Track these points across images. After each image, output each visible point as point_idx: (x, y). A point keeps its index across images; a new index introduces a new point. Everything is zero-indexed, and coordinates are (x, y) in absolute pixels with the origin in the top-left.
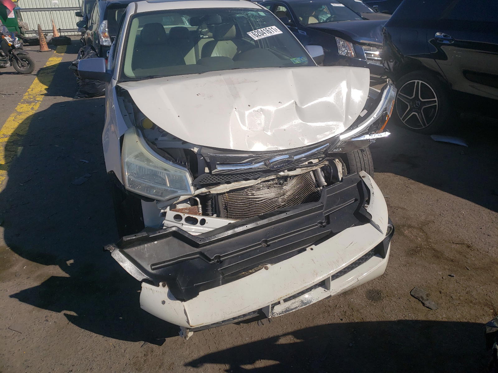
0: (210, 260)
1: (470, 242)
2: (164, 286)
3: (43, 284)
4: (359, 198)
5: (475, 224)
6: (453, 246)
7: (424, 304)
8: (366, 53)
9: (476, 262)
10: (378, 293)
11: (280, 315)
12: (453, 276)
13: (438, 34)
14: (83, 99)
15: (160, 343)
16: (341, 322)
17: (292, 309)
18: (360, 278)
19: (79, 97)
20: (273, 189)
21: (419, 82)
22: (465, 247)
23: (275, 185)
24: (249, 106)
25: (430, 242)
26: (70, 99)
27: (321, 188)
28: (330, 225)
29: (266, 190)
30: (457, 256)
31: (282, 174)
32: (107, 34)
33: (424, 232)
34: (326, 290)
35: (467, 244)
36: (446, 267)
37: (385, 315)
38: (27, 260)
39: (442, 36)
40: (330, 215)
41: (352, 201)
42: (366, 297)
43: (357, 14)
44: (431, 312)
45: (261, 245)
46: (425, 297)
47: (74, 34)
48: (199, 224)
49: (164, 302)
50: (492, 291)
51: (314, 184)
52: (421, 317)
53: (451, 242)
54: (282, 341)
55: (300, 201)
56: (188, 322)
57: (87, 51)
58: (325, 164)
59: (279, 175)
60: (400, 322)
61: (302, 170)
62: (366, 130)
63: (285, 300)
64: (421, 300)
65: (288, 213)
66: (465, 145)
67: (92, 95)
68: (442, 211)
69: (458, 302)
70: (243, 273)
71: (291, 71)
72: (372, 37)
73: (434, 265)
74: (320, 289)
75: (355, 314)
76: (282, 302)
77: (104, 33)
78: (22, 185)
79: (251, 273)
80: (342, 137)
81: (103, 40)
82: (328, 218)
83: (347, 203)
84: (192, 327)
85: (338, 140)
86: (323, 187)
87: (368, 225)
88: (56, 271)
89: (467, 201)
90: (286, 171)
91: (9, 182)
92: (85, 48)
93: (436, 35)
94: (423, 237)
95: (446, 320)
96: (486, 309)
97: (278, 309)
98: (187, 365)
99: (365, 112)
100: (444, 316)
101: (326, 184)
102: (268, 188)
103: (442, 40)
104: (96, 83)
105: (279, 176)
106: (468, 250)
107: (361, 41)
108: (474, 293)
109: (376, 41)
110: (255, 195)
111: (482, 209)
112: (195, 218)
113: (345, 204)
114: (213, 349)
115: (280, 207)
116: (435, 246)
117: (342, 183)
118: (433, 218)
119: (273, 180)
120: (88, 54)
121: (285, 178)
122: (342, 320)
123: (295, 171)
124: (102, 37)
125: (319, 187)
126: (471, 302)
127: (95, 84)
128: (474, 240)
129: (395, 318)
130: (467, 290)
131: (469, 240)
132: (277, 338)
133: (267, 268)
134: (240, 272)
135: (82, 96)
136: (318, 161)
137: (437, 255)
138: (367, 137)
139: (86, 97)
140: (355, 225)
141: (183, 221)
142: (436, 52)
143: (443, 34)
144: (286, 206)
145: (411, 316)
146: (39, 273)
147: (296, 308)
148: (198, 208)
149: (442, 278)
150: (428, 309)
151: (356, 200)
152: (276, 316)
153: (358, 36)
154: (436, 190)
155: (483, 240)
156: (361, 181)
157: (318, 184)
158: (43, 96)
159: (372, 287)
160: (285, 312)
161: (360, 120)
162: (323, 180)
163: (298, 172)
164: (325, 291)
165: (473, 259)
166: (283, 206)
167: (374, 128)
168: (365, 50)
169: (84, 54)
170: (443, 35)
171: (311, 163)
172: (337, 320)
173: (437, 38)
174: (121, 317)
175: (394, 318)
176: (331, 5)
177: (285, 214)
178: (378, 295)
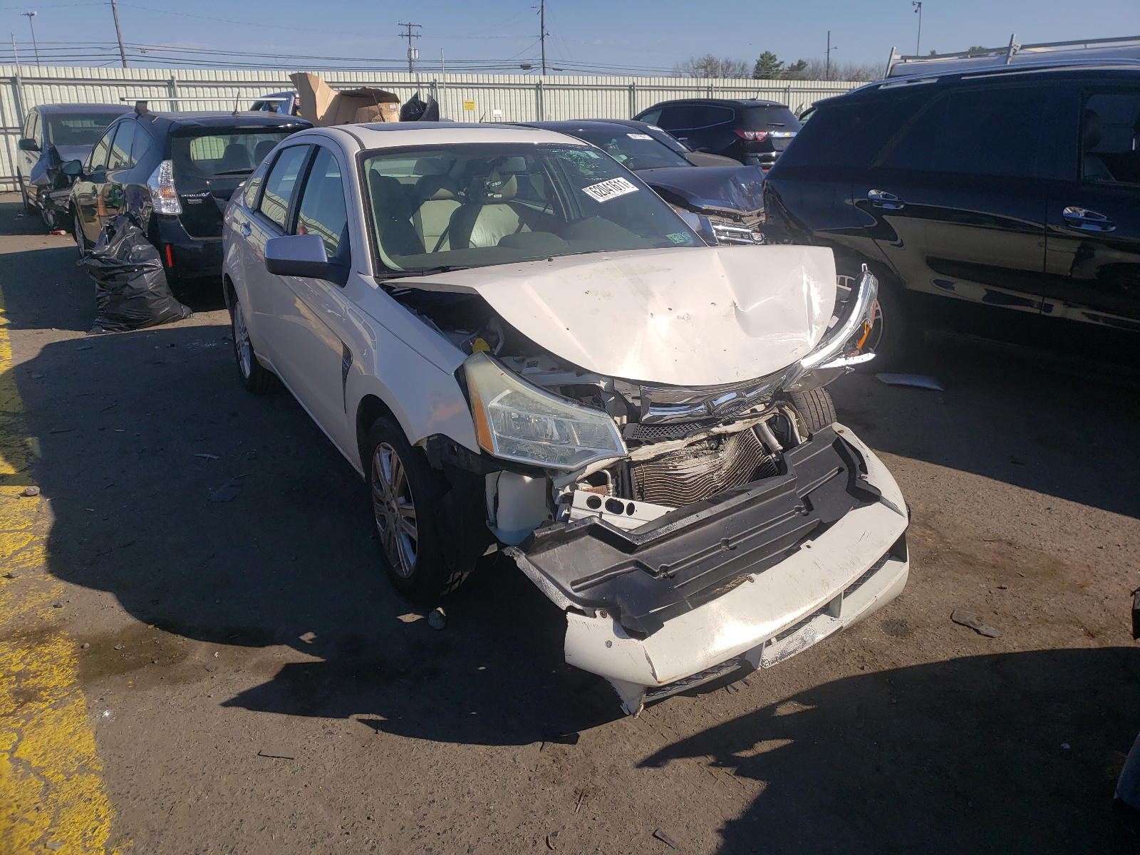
0: (654, 574)
1: (1010, 538)
2: (604, 616)
3: (278, 677)
4: (844, 466)
5: (1006, 510)
6: (987, 545)
7: (978, 632)
8: (715, 229)
9: (1030, 565)
10: (902, 624)
11: (774, 664)
12: (1005, 588)
13: (873, 192)
14: (114, 333)
15: (573, 740)
16: (862, 672)
17: (790, 654)
18: (879, 595)
19: (105, 329)
20: (703, 459)
21: (844, 278)
22: (1005, 546)
23: (705, 451)
24: (670, 309)
25: (948, 543)
26: (81, 335)
27: (774, 455)
28: (813, 511)
29: (693, 461)
30: (998, 559)
31: (715, 430)
32: (173, 191)
33: (931, 529)
34: (834, 619)
35: (1005, 540)
36: (989, 576)
37: (927, 653)
38: (209, 644)
39: (881, 196)
40: (809, 496)
41: (834, 472)
42: (885, 632)
43: (678, 154)
44: (994, 642)
45: (720, 548)
46: (976, 622)
47: (5, 190)
48: (625, 512)
49: (609, 644)
50: (1070, 603)
51: (760, 449)
52: (984, 651)
53: (981, 540)
54: (782, 711)
55: (745, 478)
56: (654, 675)
57: (122, 227)
58: (774, 413)
59: (712, 432)
60: (954, 661)
61: (744, 423)
62: (839, 350)
63: (780, 637)
64: (972, 626)
65: (750, 492)
66: (938, 388)
67: (133, 324)
68: (947, 495)
69: (1027, 623)
70: (718, 589)
71: (716, 254)
72: (723, 198)
73: (969, 576)
74: (824, 618)
75: (879, 657)
76: (774, 640)
77: (164, 187)
78: (93, 510)
79: (732, 588)
80: (807, 363)
81: (162, 202)
82: (806, 500)
83: (829, 476)
84: (659, 682)
85: (801, 368)
86: (777, 453)
87: (877, 505)
88: (285, 654)
89: (980, 477)
90: (721, 425)
91: (55, 506)
92: (114, 221)
93: (869, 194)
94: (934, 536)
95: (1021, 650)
96: (1071, 627)
97: (769, 655)
98: (641, 765)
99: (836, 319)
100: (1015, 644)
101: (781, 448)
102: (696, 457)
103: (881, 202)
104: (147, 297)
105: (711, 434)
106: (1011, 549)
107: (705, 207)
108: (1045, 608)
109: (729, 206)
110: (678, 470)
111: (1007, 486)
112: (619, 502)
113: (825, 478)
114: (672, 739)
115: (718, 490)
116: (959, 548)
117: (811, 443)
118: (937, 507)
119: (700, 442)
120: (124, 233)
121: (719, 438)
122: (863, 668)
123: (733, 425)
124: (161, 197)
125: (770, 453)
126: (1047, 621)
127: (145, 298)
128: (1014, 534)
129: (944, 656)
130: (1033, 605)
131: (1007, 534)
132: (773, 707)
133: (752, 580)
134: (709, 589)
135: (109, 326)
136: (764, 408)
137: (969, 562)
138: (840, 362)
139: (122, 329)
140: (855, 508)
141: (603, 508)
142: (874, 225)
143: (882, 193)
144: (727, 488)
145: (967, 652)
146: (255, 660)
147: (795, 650)
148: (608, 489)
149: (990, 592)
150: (988, 638)
151: (841, 470)
152: (768, 666)
153: (699, 197)
154: (922, 462)
155: (1028, 533)
156: (838, 439)
157: (768, 449)
158: (5, 330)
159: (888, 617)
160: (781, 658)
161: (830, 333)
162: (774, 441)
163: (737, 426)
164: (831, 619)
165: (1024, 561)
166: (721, 488)
167: (850, 347)
168: (713, 224)
169: (114, 233)
170: (883, 195)
171: (755, 410)
172: (855, 671)
173: (872, 200)
174: (474, 711)
175: (942, 657)
176: (629, 137)
177: (746, 494)
178: (903, 628)
